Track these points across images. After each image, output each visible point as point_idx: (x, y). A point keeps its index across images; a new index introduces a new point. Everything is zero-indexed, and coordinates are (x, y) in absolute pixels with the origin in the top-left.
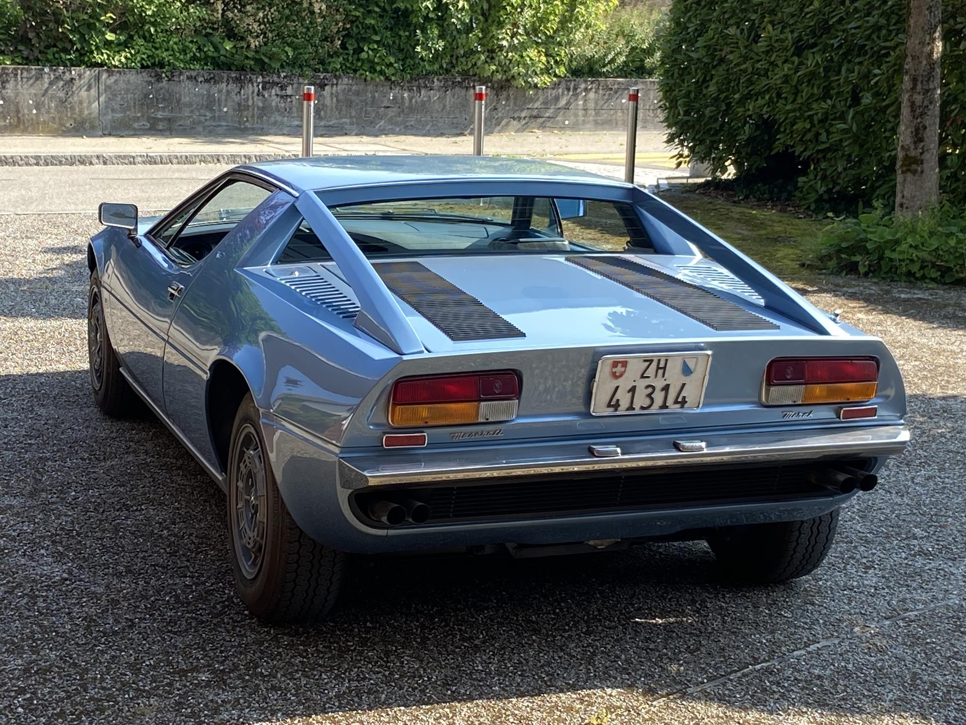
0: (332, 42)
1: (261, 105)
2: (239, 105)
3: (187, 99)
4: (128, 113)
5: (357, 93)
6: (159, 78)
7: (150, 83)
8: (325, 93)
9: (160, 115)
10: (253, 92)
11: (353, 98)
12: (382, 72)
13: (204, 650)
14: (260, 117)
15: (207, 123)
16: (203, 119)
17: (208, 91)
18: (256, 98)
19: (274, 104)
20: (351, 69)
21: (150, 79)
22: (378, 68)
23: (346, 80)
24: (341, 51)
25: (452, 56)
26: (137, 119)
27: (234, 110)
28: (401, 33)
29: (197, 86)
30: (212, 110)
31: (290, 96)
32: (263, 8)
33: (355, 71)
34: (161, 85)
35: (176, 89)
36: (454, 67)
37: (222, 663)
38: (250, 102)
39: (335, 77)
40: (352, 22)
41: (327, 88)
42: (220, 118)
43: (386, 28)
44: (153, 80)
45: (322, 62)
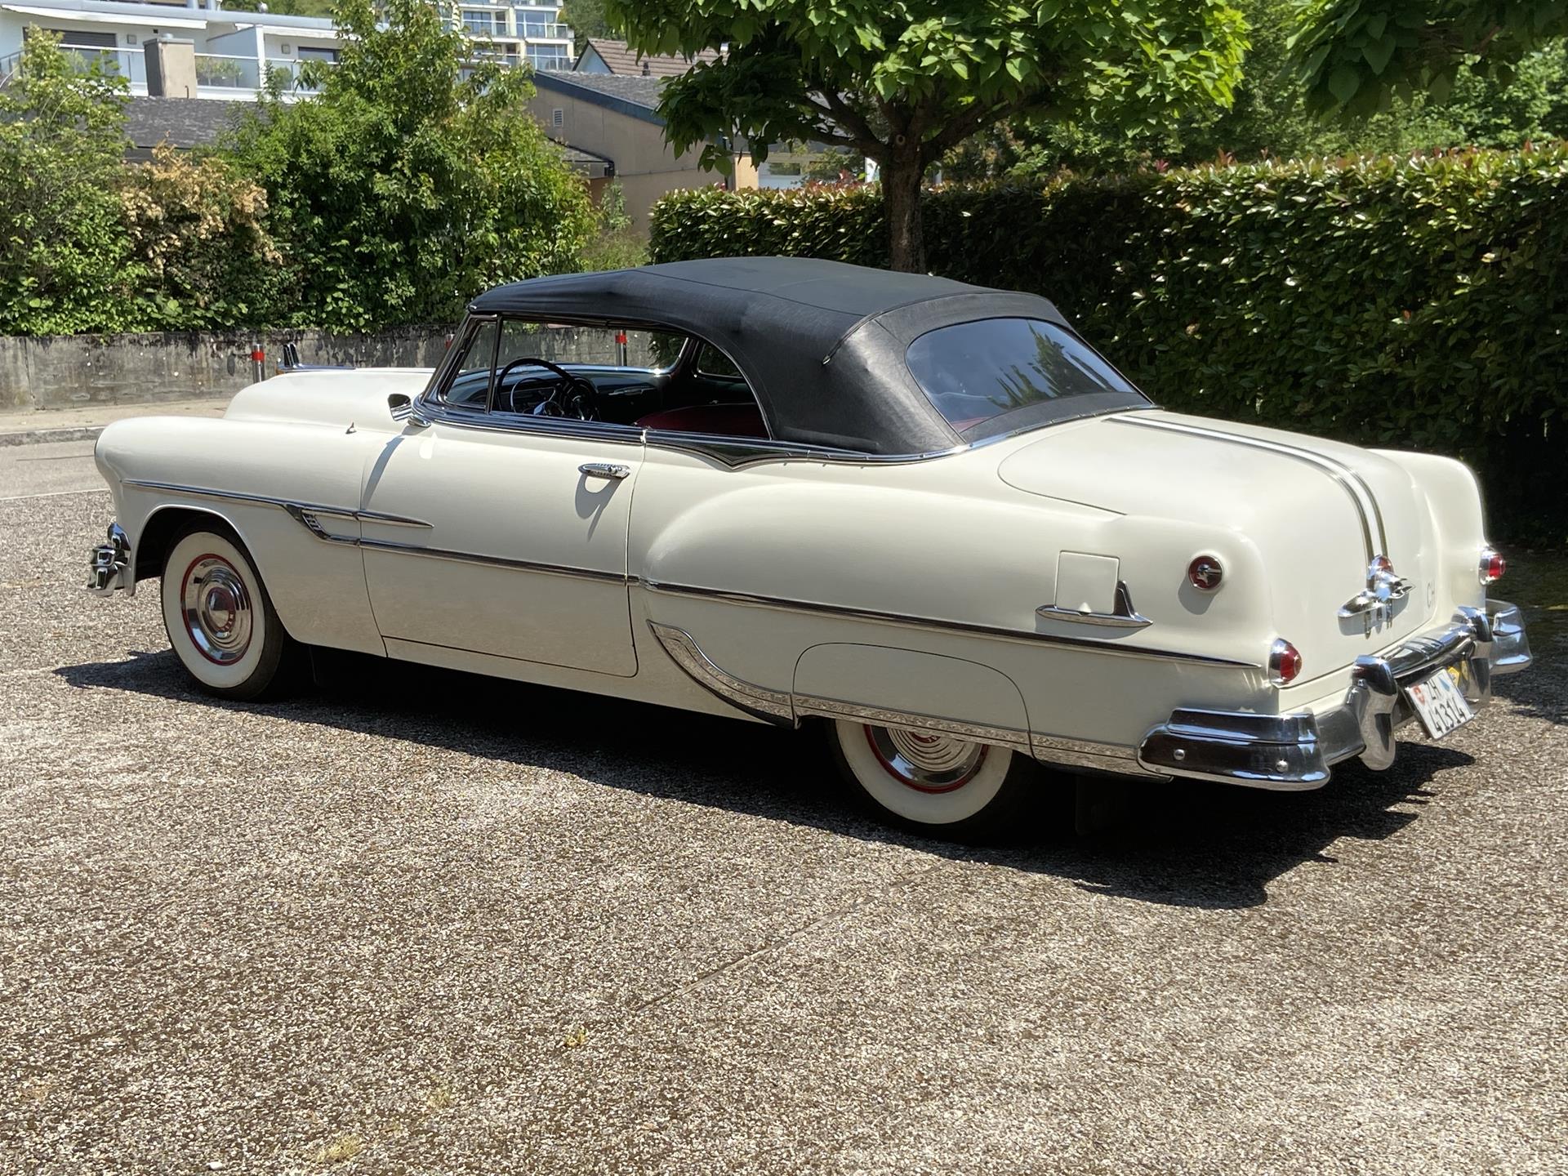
0: (293, 295)
2: (192, 368)
3: (131, 365)
4: (63, 384)
6: (97, 345)
7: (86, 350)
9: (101, 384)
10: (206, 353)
12: (350, 325)
13: (113, 1007)
14: (217, 380)
15: (156, 390)
16: (150, 385)
17: (155, 354)
18: (210, 359)
20: (316, 323)
21: (87, 346)
22: (346, 321)
23: (311, 335)
24: (303, 304)
25: (426, 303)
26: (75, 390)
27: (187, 374)
28: (369, 281)
29: (141, 350)
30: (160, 375)
33: (321, 325)
34: (99, 351)
35: (119, 355)
37: (134, 1022)
38: (204, 364)
39: (299, 332)
40: (313, 271)
42: (171, 384)
43: (354, 276)
44: (90, 347)
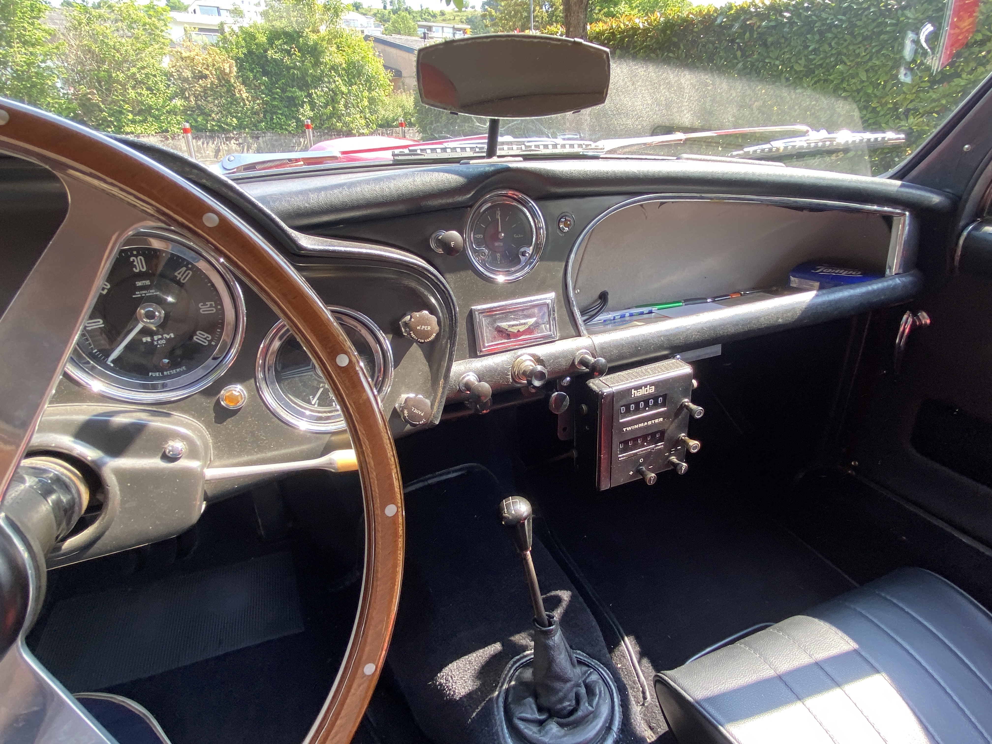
0: (259, 115)
1: (226, 148)
5: (276, 140)
6: (167, 139)
8: (260, 141)
10: (221, 143)
11: (275, 143)
12: (286, 129)
18: (223, 146)
19: (234, 148)
20: (271, 128)
21: (162, 139)
22: (284, 127)
23: (269, 134)
24: (264, 120)
25: (321, 120)
28: (293, 109)
31: (242, 144)
32: (217, 98)
33: (273, 129)
34: (168, 142)
36: (323, 125)
39: (263, 133)
40: (266, 104)
41: (260, 138)
43: (285, 107)
44: (164, 139)
45: (255, 126)
